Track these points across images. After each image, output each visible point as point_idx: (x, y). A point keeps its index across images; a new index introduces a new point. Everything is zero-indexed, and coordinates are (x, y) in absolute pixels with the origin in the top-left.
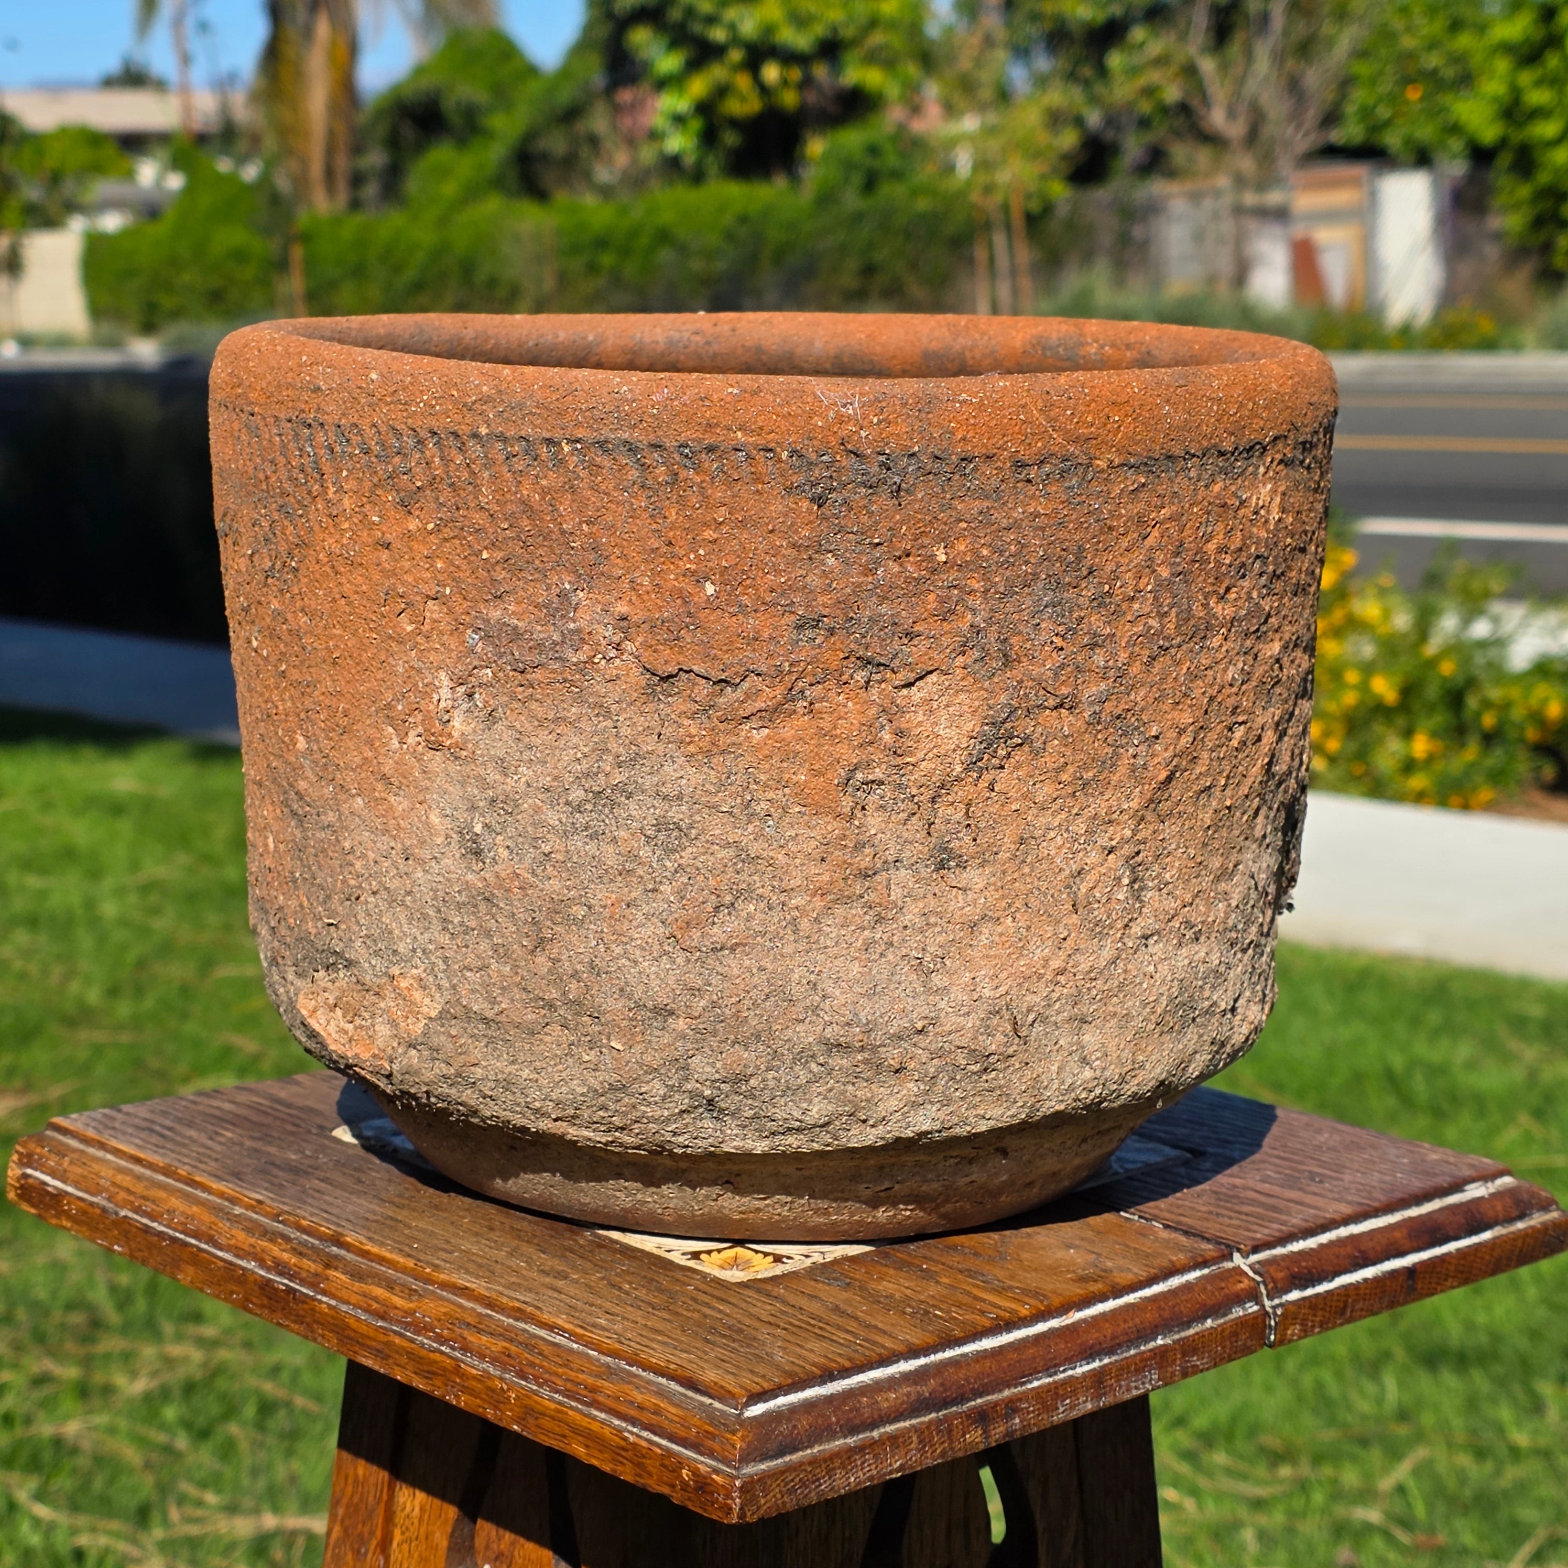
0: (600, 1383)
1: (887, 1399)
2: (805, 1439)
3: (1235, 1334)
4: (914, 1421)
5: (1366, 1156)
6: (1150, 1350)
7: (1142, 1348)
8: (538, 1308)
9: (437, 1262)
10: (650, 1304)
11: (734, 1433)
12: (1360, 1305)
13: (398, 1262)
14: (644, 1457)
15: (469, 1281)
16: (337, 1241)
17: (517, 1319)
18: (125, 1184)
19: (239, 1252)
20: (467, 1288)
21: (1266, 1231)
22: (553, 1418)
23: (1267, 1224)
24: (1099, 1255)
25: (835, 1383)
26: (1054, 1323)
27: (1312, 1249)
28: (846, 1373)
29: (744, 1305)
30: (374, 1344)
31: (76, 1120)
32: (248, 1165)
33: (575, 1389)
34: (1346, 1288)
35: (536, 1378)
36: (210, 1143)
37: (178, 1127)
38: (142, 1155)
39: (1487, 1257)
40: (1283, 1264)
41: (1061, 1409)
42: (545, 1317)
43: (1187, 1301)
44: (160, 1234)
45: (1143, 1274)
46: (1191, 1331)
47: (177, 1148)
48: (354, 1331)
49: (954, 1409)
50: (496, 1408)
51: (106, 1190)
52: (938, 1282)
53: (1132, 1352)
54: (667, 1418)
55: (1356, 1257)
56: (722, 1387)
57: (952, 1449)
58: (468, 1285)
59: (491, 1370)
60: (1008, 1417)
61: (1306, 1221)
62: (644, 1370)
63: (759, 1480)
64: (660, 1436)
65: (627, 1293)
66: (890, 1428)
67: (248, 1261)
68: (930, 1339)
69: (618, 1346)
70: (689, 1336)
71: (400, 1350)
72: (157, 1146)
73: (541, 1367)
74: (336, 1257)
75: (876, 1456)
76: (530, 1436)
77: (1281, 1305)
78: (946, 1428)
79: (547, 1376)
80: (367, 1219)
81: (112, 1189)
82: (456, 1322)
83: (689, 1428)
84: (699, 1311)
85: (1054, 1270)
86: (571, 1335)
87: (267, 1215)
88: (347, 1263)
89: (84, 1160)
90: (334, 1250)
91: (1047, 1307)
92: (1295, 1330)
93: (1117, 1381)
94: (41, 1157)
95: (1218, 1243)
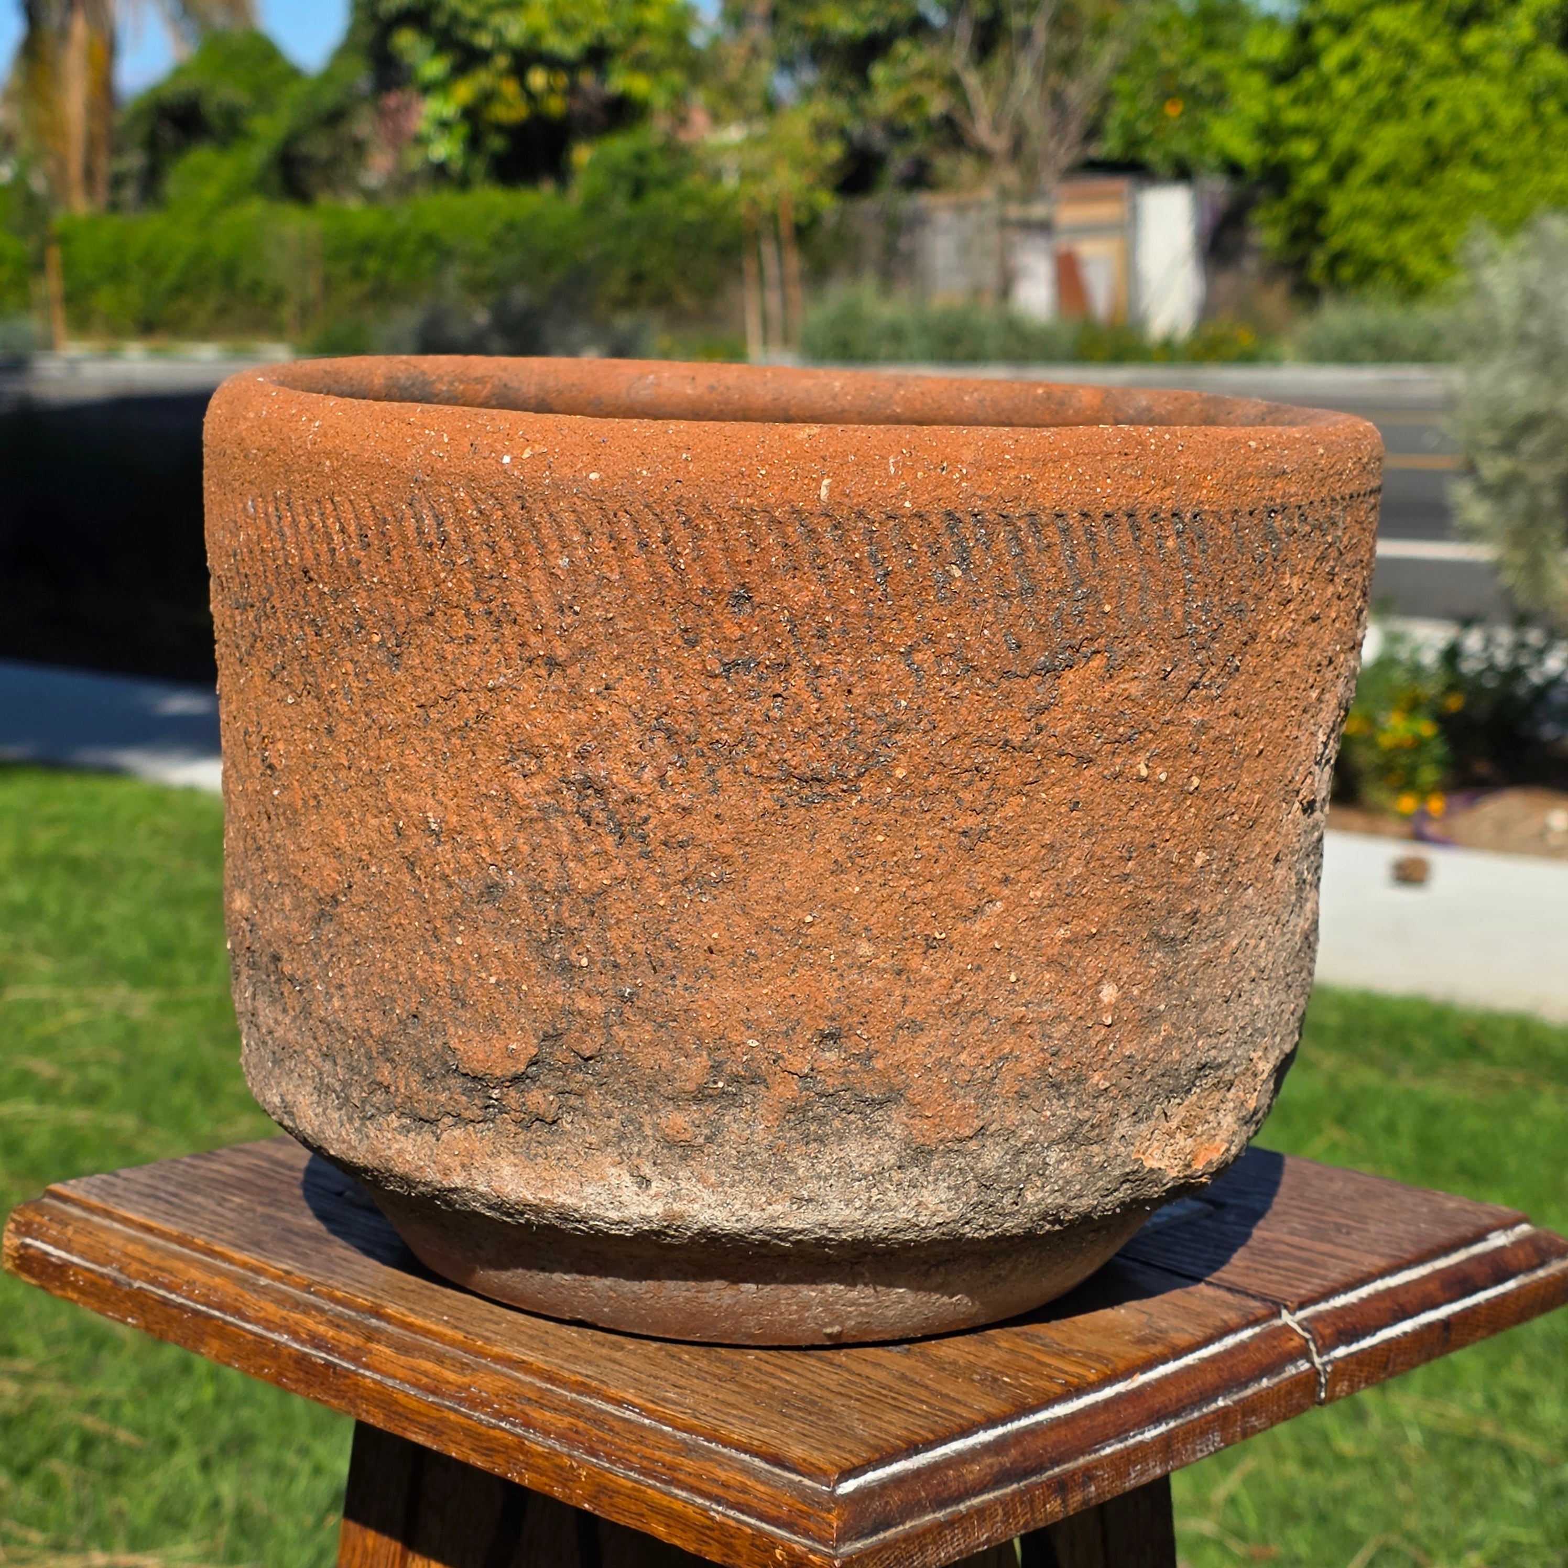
0: (679, 1460)
1: (971, 1472)
2: (897, 1515)
3: (1290, 1393)
4: (997, 1493)
5: (1385, 1206)
6: (1213, 1412)
7: (1205, 1410)
8: (602, 1382)
9: (486, 1334)
10: (714, 1375)
11: (829, 1511)
12: (1401, 1360)
13: (446, 1335)
14: (732, 1536)
15: (525, 1354)
16: (377, 1313)
17: (580, 1393)
18: (138, 1254)
19: (269, 1324)
20: (523, 1362)
21: (1309, 1287)
22: (629, 1497)
23: (1308, 1279)
24: (1150, 1315)
25: (920, 1456)
26: (1121, 1387)
27: (1353, 1304)
28: (930, 1445)
29: (809, 1375)
30: (425, 1420)
31: (74, 1187)
32: (266, 1233)
33: (651, 1466)
34: (1389, 1342)
35: (608, 1456)
36: (219, 1209)
37: (183, 1193)
38: (152, 1224)
39: (1513, 1306)
40: (1329, 1320)
42: (613, 1392)
43: (1244, 1361)
44: (181, 1307)
45: (1200, 1335)
46: (1249, 1392)
47: (187, 1216)
48: (403, 1406)
49: (1034, 1479)
50: (564, 1486)
51: (117, 1260)
52: (997, 1347)
53: (1196, 1415)
54: (755, 1497)
55: (1395, 1311)
56: (812, 1464)
57: (1034, 1519)
58: (524, 1358)
59: (558, 1447)
60: (1085, 1485)
61: (1346, 1275)
62: (725, 1446)
63: (858, 1559)
64: (749, 1515)
65: (689, 1365)
66: (976, 1501)
67: (280, 1334)
68: (1007, 1408)
69: (695, 1422)
70: (764, 1409)
71: (455, 1427)
72: (166, 1213)
73: (612, 1443)
74: (377, 1329)
75: (964, 1531)
76: (603, 1515)
77: (1330, 1362)
78: (1026, 1498)
79: (620, 1453)
80: (403, 1289)
81: (123, 1259)
82: (515, 1397)
83: (781, 1507)
84: (766, 1383)
85: (1110, 1332)
86: (641, 1410)
87: (296, 1286)
88: (390, 1336)
89: (90, 1229)
90: (374, 1322)
91: (1113, 1370)
92: (1343, 1386)
93: (1184, 1445)
94: (41, 1226)
95: (1264, 1300)
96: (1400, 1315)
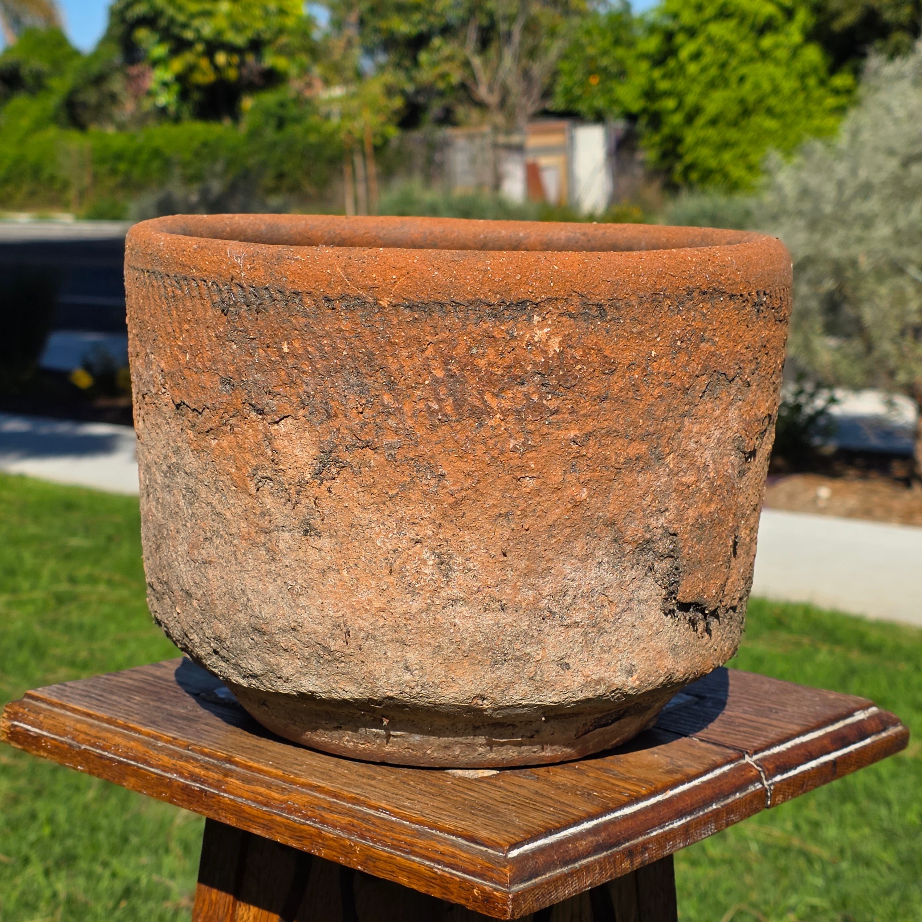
0: (415, 840)
1: (581, 845)
2: (542, 870)
3: (751, 801)
4: (596, 857)
5: (794, 697)
6: (711, 812)
7: (706, 811)
8: (366, 797)
9: (295, 771)
10: (430, 793)
11: (505, 867)
12: (810, 783)
13: (271, 772)
14: (447, 883)
15: (319, 782)
16: (229, 760)
17: (354, 804)
18: (83, 730)
19: (165, 768)
20: (319, 787)
21: (759, 742)
22: (386, 862)
23: (757, 738)
24: (672, 758)
25: (552, 837)
26: (660, 798)
27: (784, 751)
28: (558, 830)
29: (484, 792)
30: (262, 821)
31: (42, 692)
32: (158, 717)
33: (399, 844)
34: (804, 772)
35: (372, 839)
36: (128, 703)
37: (105, 694)
38: (91, 712)
39: (869, 753)
40: (771, 760)
41: (668, 847)
42: (373, 802)
43: (726, 783)
44: (111, 759)
45: (701, 768)
46: (730, 800)
47: (110, 707)
48: (248, 813)
49: (615, 849)
50: (346, 856)
51: (71, 733)
52: (587, 776)
53: (701, 813)
54: (461, 860)
55: (807, 755)
56: (493, 841)
57: (615, 872)
58: (319, 784)
59: (341, 834)
60: (643, 853)
61: (778, 735)
62: (441, 832)
63: (522, 894)
64: (457, 870)
65: (414, 787)
66: (584, 862)
67: (172, 774)
69: (422, 818)
70: (460, 811)
71: (280, 824)
72: (98, 706)
73: (374, 832)
74: (230, 770)
75: (579, 878)
76: (370, 873)
77: (772, 784)
78: (611, 860)
79: (379, 837)
80: (243, 747)
81: (74, 732)
82: (315, 806)
83: (476, 865)
84: (460, 797)
85: (650, 767)
86: (391, 812)
87: (180, 746)
88: (238, 774)
89: (53, 716)
90: (228, 766)
91: (655, 788)
92: (780, 798)
93: (695, 830)
94: (23, 714)
95: (734, 749)
96: (809, 758)
